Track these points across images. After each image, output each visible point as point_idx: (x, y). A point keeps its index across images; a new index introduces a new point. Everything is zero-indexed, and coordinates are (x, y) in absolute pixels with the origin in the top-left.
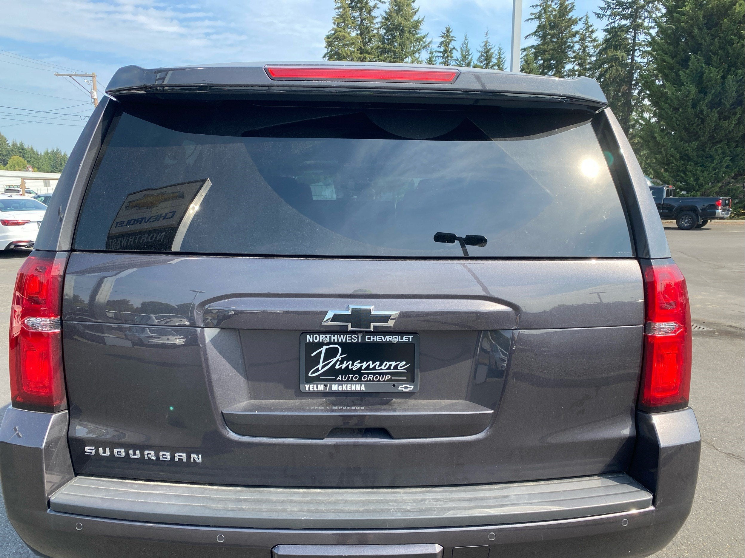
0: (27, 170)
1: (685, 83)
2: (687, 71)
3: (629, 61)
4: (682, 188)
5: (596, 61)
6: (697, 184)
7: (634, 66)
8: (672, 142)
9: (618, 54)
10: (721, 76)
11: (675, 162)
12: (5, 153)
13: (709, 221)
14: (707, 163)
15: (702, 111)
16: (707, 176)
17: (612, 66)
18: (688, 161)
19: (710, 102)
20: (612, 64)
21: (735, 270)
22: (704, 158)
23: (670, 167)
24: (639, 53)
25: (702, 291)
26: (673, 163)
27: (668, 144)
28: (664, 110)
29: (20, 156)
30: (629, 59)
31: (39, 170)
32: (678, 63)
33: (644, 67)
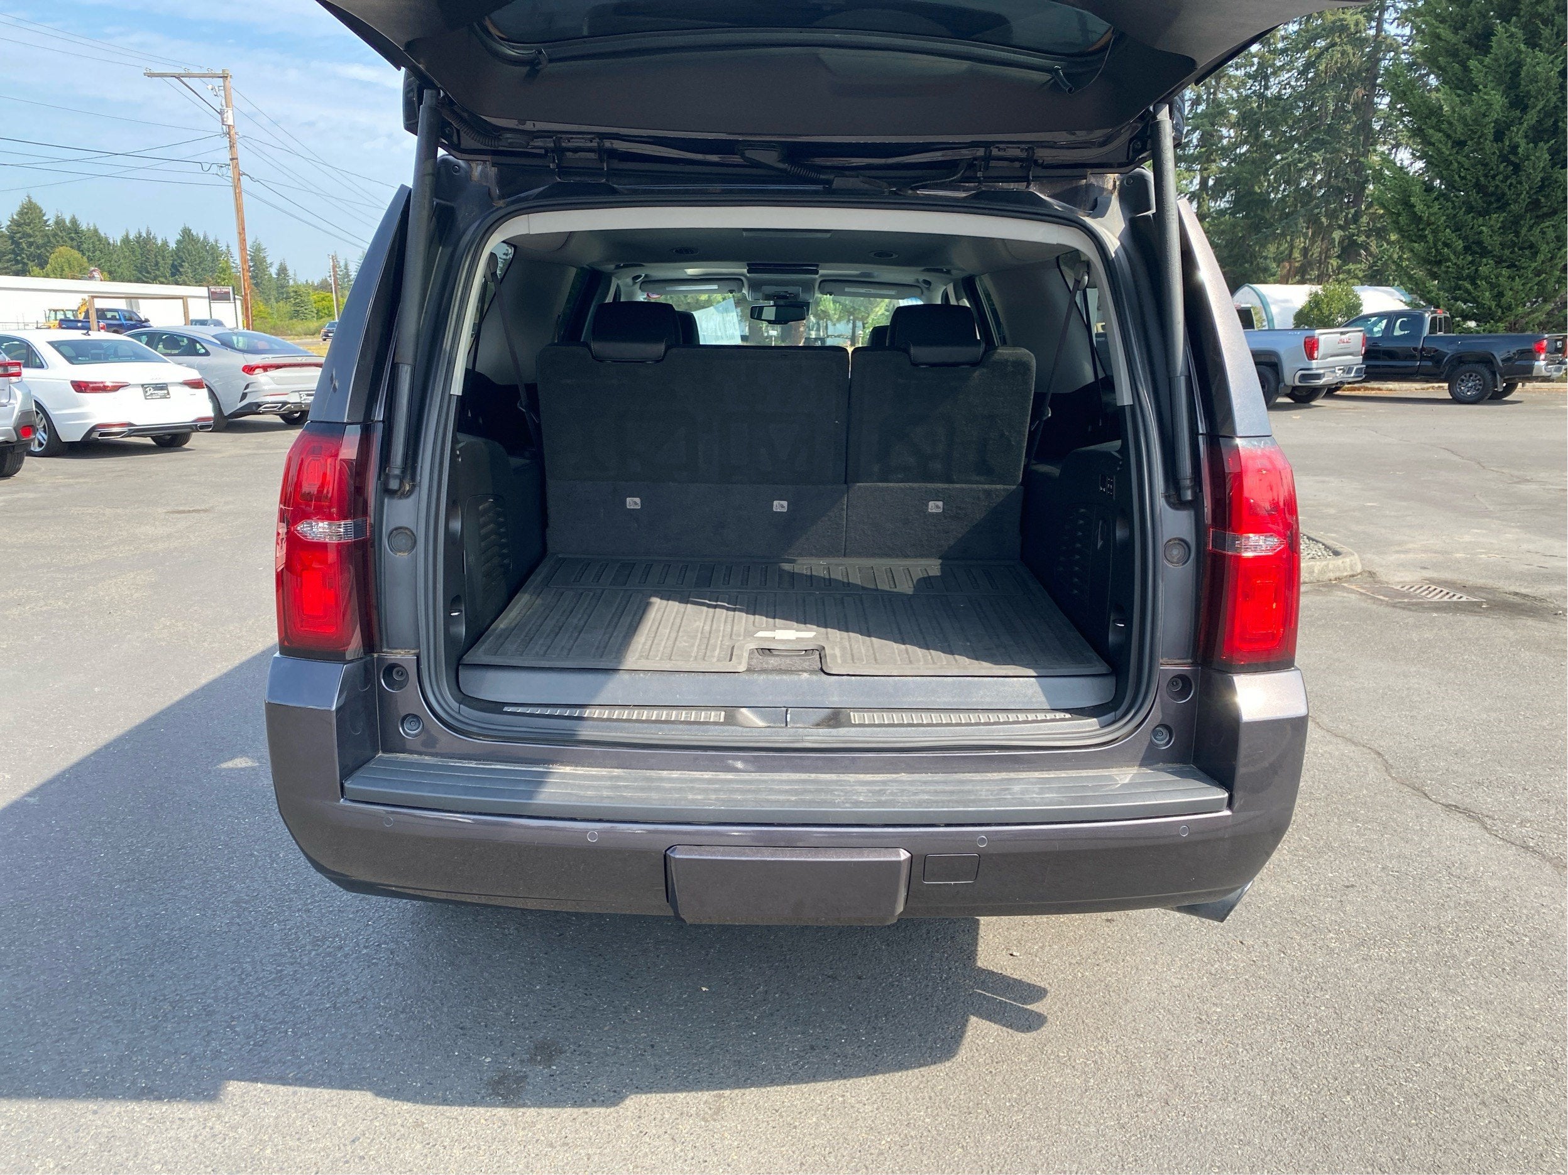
0: (92, 278)
1: (1481, 87)
2: (1487, 60)
3: (1372, 32)
4: (1467, 315)
5: (1297, 32)
6: (1498, 305)
7: (1381, 44)
8: (1447, 215)
9: (1347, 16)
10: (1559, 72)
11: (1452, 257)
12: (40, 241)
13: (1520, 384)
14: (1523, 260)
15: (1516, 147)
16: (1521, 288)
17: (1333, 45)
18: (1482, 256)
19: (1533, 128)
20: (1333, 39)
21: (1551, 487)
22: (1516, 249)
23: (1443, 268)
24: (1394, 15)
25: (1474, 528)
26: (1449, 260)
27: (1439, 219)
28: (1434, 144)
29: (72, 247)
30: (1371, 28)
31: (113, 276)
32: (1468, 42)
33: (1405, 45)
